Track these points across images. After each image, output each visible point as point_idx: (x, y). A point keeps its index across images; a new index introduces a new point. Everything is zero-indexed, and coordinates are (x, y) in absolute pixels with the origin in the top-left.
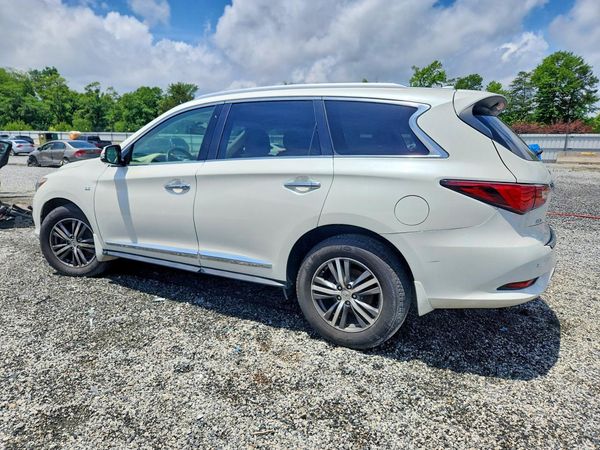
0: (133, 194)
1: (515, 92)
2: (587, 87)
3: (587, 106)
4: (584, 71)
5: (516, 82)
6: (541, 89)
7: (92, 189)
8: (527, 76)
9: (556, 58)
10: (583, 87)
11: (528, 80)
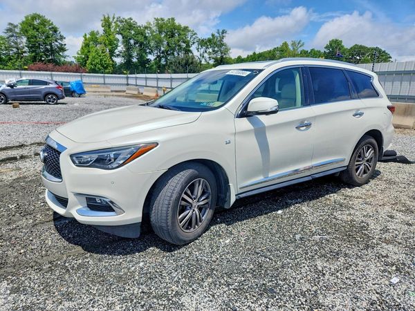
0: (271, 138)
1: (8, 38)
2: (59, 41)
3: (61, 53)
4: (55, 30)
5: (7, 30)
6: (28, 38)
7: (232, 142)
8: (16, 27)
9: (34, 17)
10: (56, 41)
11: (17, 30)
